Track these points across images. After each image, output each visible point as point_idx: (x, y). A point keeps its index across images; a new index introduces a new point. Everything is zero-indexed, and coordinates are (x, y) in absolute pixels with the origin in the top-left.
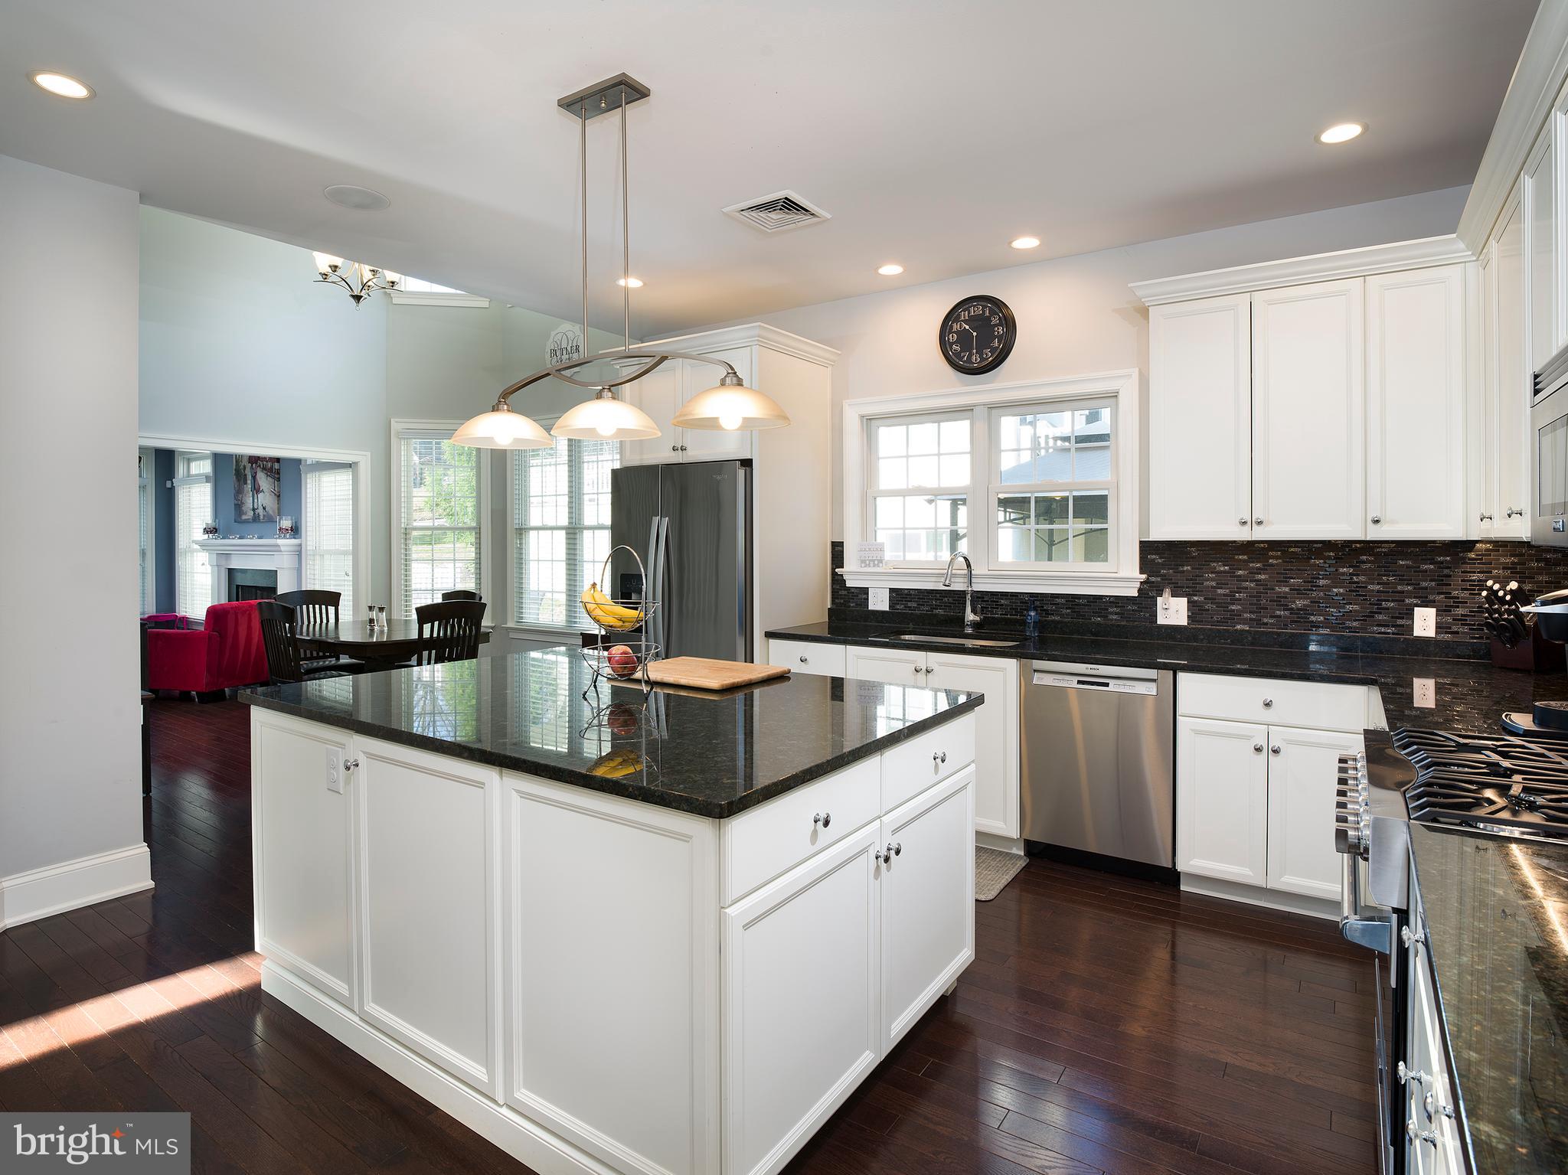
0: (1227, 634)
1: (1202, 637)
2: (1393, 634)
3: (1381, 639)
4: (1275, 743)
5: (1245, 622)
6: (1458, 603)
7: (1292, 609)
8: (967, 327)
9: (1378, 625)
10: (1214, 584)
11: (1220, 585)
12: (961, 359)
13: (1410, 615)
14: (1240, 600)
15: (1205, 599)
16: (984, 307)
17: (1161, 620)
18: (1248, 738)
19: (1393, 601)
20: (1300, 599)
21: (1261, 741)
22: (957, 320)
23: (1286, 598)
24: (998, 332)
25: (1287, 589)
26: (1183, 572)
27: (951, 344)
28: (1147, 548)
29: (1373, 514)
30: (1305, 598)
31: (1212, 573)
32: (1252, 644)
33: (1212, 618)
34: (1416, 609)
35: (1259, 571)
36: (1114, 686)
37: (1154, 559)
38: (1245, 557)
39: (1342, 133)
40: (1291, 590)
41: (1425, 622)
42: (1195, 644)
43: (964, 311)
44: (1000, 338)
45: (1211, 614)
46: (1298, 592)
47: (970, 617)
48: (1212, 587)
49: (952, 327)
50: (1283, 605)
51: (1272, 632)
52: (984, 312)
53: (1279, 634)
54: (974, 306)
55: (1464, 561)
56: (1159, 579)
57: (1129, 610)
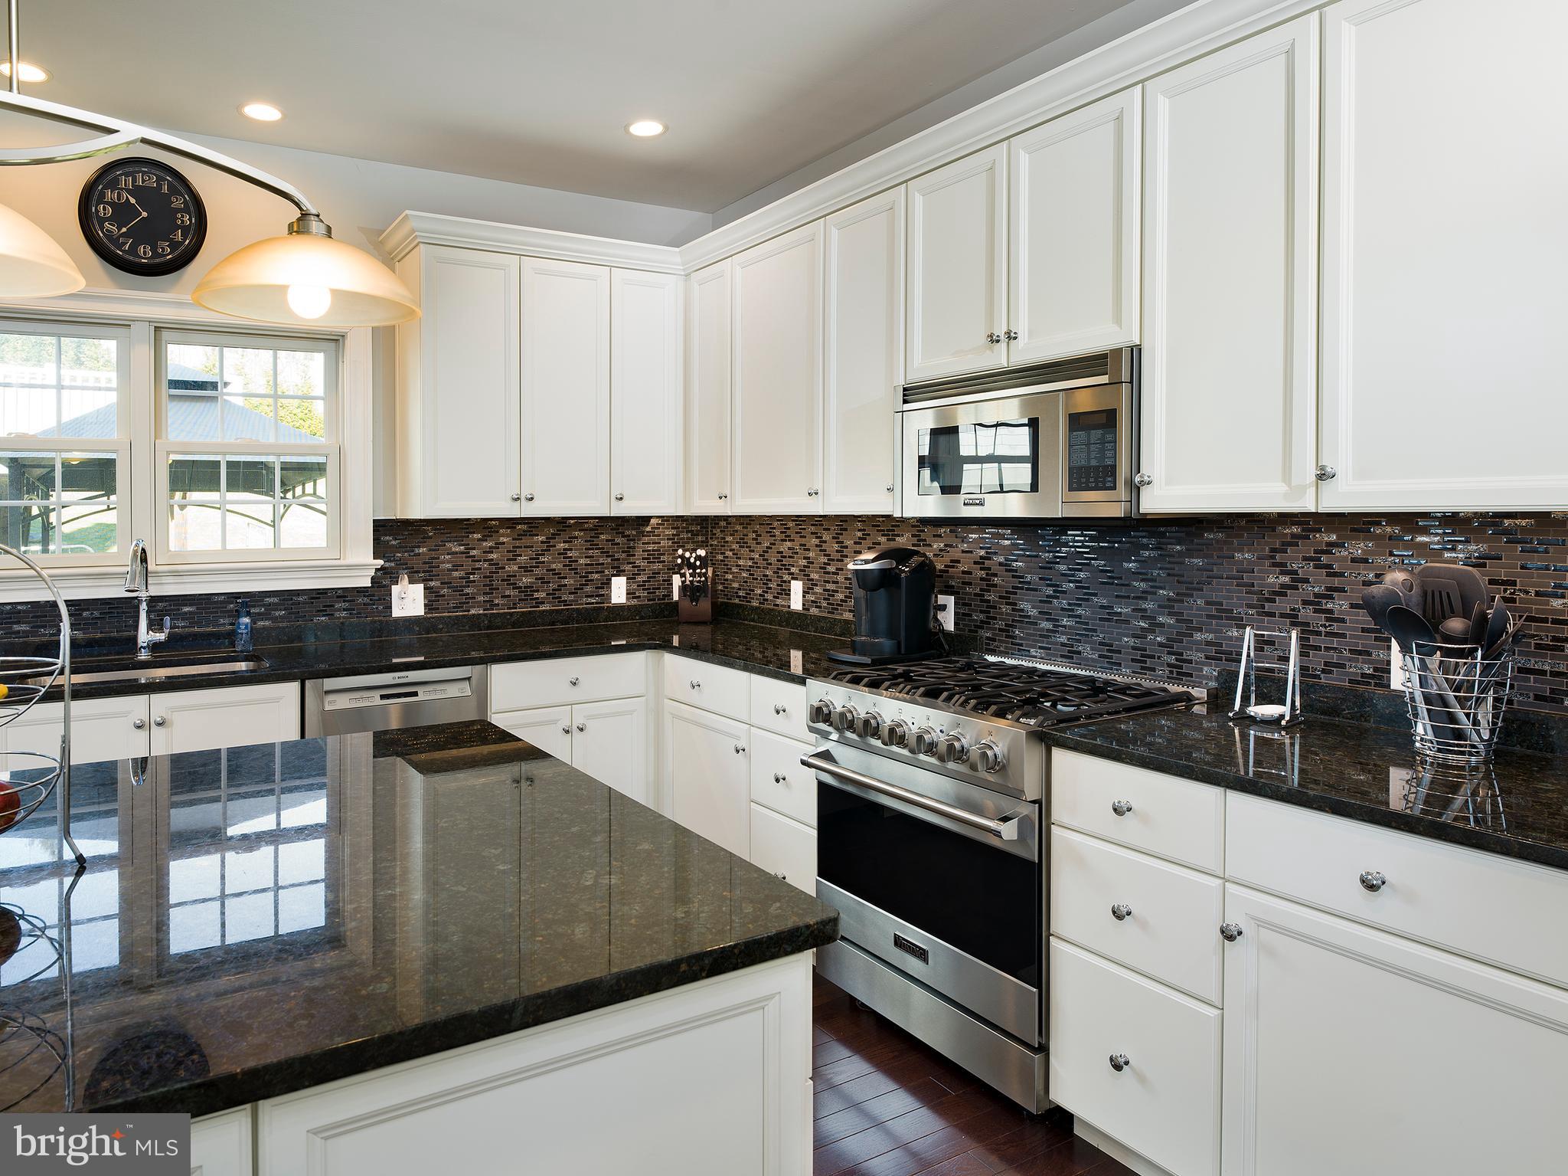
0: (465, 620)
1: (441, 626)
2: (597, 603)
3: (591, 609)
4: (578, 721)
5: (479, 605)
6: (640, 570)
7: (521, 587)
8: (133, 201)
9: (587, 596)
10: (449, 566)
11: (456, 567)
12: (120, 246)
13: (608, 583)
14: (474, 581)
15: (442, 583)
16: (159, 179)
17: (397, 612)
18: (555, 722)
19: (597, 572)
20: (526, 576)
21: (566, 724)
22: (113, 185)
23: (515, 576)
24: (183, 221)
25: (515, 568)
26: (419, 554)
27: (102, 221)
28: (381, 528)
29: (615, 493)
30: (531, 575)
31: (448, 554)
32: (488, 628)
33: (448, 604)
34: (613, 578)
35: (491, 550)
36: (423, 694)
37: (388, 541)
38: (479, 536)
39: (646, 129)
40: (519, 568)
41: (619, 591)
42: (434, 635)
43: (127, 175)
44: (186, 230)
45: (445, 600)
46: (526, 569)
47: (145, 635)
48: (449, 570)
49: (102, 195)
50: (512, 584)
51: (505, 613)
52: (160, 186)
53: (511, 614)
54: (144, 173)
55: (643, 534)
56: (393, 565)
57: (360, 604)
